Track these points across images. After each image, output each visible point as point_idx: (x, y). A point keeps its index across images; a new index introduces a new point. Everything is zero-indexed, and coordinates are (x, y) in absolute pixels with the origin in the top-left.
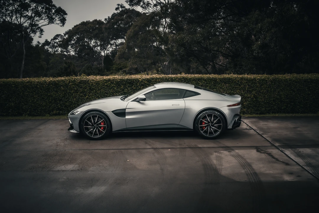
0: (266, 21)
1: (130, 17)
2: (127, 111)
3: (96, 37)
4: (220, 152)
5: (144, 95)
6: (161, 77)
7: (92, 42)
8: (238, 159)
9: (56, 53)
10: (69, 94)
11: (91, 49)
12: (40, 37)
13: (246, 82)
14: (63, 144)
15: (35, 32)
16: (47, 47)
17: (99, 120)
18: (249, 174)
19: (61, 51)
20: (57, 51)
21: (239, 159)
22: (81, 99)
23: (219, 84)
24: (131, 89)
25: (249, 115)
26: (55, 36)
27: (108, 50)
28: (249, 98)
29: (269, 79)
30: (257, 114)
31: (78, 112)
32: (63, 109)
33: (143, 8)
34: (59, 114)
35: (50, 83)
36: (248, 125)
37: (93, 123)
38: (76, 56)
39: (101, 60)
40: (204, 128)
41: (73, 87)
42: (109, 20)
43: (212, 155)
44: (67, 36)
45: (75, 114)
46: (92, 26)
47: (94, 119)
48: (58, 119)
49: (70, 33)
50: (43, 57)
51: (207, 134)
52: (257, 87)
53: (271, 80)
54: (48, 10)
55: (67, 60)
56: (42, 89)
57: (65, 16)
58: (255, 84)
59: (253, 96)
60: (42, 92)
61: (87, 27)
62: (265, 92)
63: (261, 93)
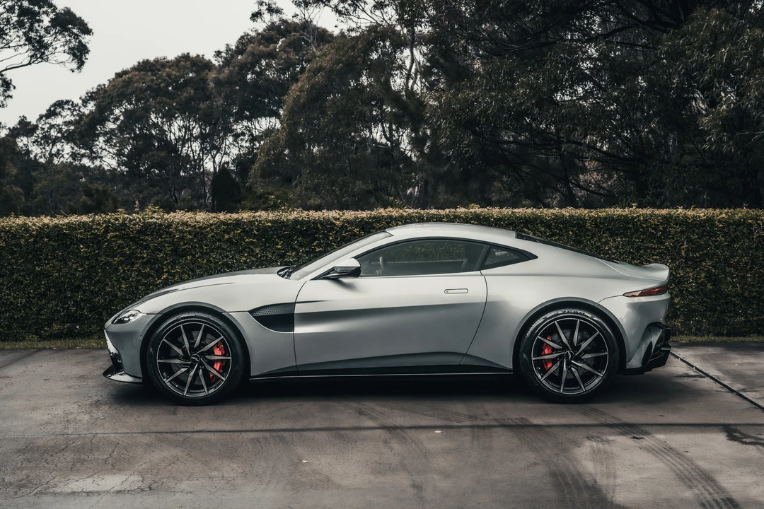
0: (746, 37)
1: (295, 46)
2: (299, 309)
3: (187, 109)
4: (604, 437)
5: (356, 258)
6: (404, 213)
8: (668, 460)
9: (56, 161)
10: (104, 270)
11: (169, 148)
13: (682, 232)
14: (87, 417)
16: (25, 139)
17: (207, 341)
18: (708, 502)
19: (74, 156)
20: (58, 153)
21: (669, 458)
22: (145, 284)
23: (592, 238)
24: (307, 253)
25: (693, 338)
26: (52, 106)
27: (226, 153)
29: (757, 220)
30: (720, 334)
31: (140, 315)
32: (86, 319)
33: (340, 13)
34: (71, 335)
35: (43, 232)
36: (692, 366)
37: (187, 348)
38: (122, 173)
39: (203, 183)
40: (549, 366)
41: (120, 246)
42: (230, 57)
43: (579, 447)
44: (91, 106)
45: (129, 320)
46: (175, 75)
47: (190, 338)
48: (69, 348)
49: (104, 98)
50: (14, 171)
51: (560, 385)
52: (717, 247)
54: (28, 17)
55: (91, 183)
56: (13, 253)
57: (86, 39)
58: (711, 237)
59: (706, 277)
60: (13, 261)
61: (158, 79)
62: (746, 263)
63: (730, 266)
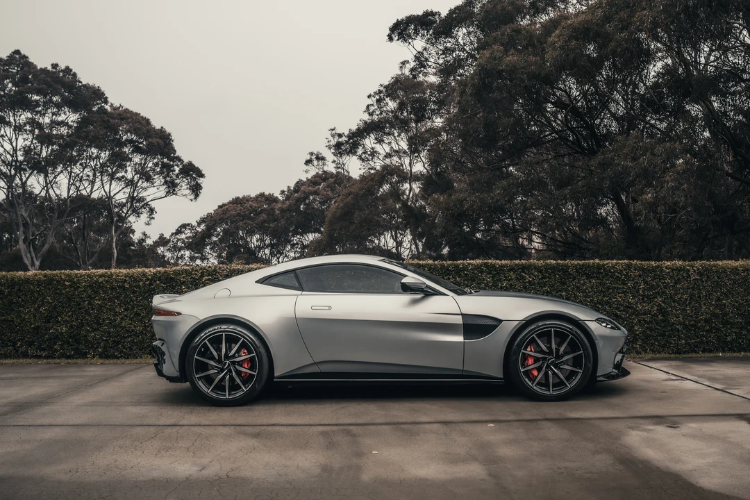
1: (332, 187)
3: (262, 228)
7: (254, 239)
9: (180, 262)
11: (251, 252)
12: (148, 224)
13: (640, 276)
15: (138, 213)
16: (162, 248)
19: (191, 258)
20: (182, 257)
26: (179, 227)
27: (286, 256)
28: (646, 314)
33: (363, 160)
42: (289, 194)
44: (203, 226)
46: (255, 207)
49: (211, 221)
52: (665, 287)
53: (698, 269)
54: (166, 169)
56: (134, 292)
57: (200, 180)
58: (660, 279)
59: (657, 309)
60: (134, 298)
61: (244, 208)
62: (686, 299)
63: (674, 302)
